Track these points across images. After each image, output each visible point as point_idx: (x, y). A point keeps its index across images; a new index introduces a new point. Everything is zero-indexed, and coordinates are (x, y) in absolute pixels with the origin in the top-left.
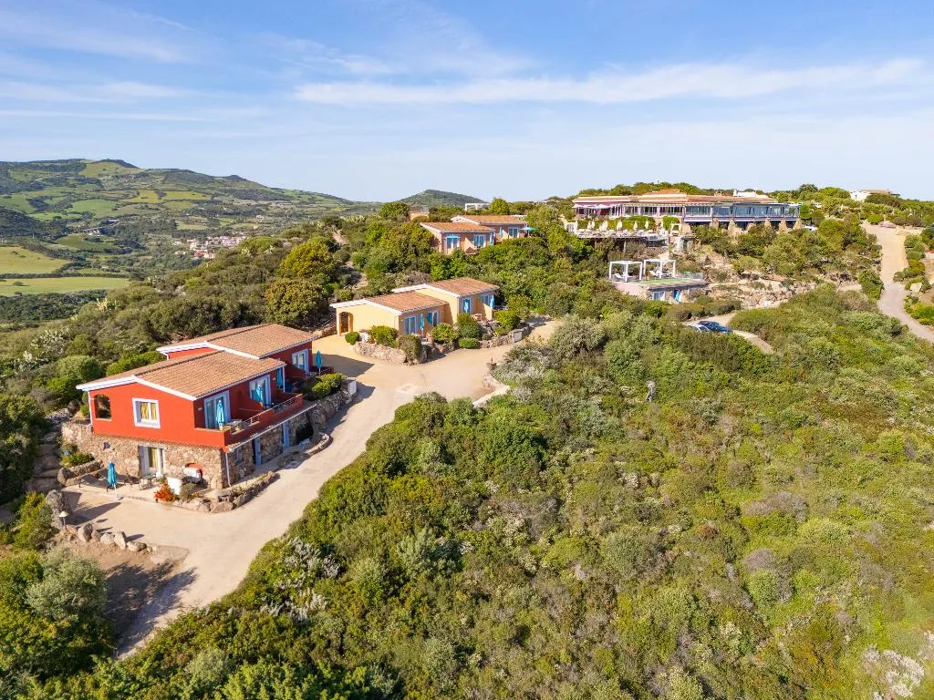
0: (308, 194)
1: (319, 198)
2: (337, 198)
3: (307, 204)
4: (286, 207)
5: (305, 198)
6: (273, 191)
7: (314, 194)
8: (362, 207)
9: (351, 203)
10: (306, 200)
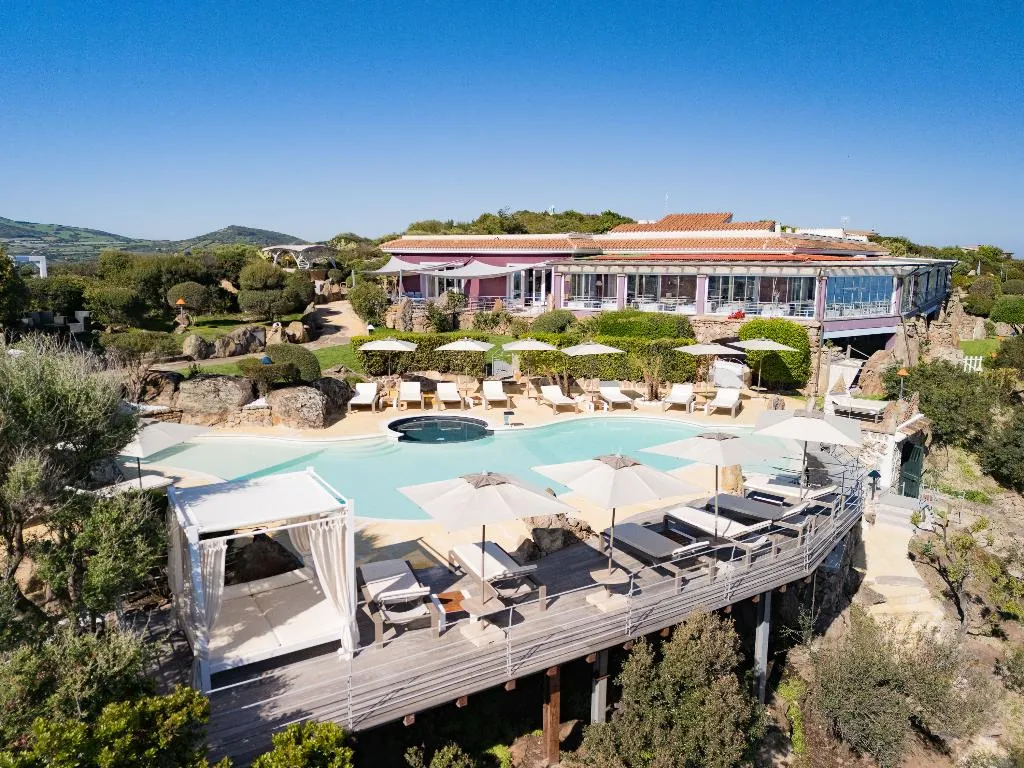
0: (68, 229)
1: (83, 234)
2: (110, 235)
3: (67, 242)
4: (36, 246)
5: (65, 235)
6: (20, 226)
7: (76, 229)
8: (144, 246)
9: (128, 241)
10: (67, 237)
